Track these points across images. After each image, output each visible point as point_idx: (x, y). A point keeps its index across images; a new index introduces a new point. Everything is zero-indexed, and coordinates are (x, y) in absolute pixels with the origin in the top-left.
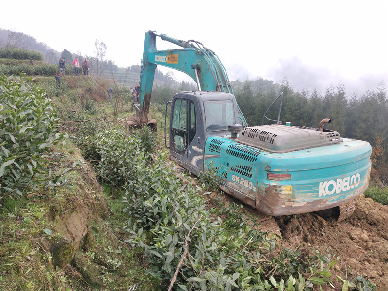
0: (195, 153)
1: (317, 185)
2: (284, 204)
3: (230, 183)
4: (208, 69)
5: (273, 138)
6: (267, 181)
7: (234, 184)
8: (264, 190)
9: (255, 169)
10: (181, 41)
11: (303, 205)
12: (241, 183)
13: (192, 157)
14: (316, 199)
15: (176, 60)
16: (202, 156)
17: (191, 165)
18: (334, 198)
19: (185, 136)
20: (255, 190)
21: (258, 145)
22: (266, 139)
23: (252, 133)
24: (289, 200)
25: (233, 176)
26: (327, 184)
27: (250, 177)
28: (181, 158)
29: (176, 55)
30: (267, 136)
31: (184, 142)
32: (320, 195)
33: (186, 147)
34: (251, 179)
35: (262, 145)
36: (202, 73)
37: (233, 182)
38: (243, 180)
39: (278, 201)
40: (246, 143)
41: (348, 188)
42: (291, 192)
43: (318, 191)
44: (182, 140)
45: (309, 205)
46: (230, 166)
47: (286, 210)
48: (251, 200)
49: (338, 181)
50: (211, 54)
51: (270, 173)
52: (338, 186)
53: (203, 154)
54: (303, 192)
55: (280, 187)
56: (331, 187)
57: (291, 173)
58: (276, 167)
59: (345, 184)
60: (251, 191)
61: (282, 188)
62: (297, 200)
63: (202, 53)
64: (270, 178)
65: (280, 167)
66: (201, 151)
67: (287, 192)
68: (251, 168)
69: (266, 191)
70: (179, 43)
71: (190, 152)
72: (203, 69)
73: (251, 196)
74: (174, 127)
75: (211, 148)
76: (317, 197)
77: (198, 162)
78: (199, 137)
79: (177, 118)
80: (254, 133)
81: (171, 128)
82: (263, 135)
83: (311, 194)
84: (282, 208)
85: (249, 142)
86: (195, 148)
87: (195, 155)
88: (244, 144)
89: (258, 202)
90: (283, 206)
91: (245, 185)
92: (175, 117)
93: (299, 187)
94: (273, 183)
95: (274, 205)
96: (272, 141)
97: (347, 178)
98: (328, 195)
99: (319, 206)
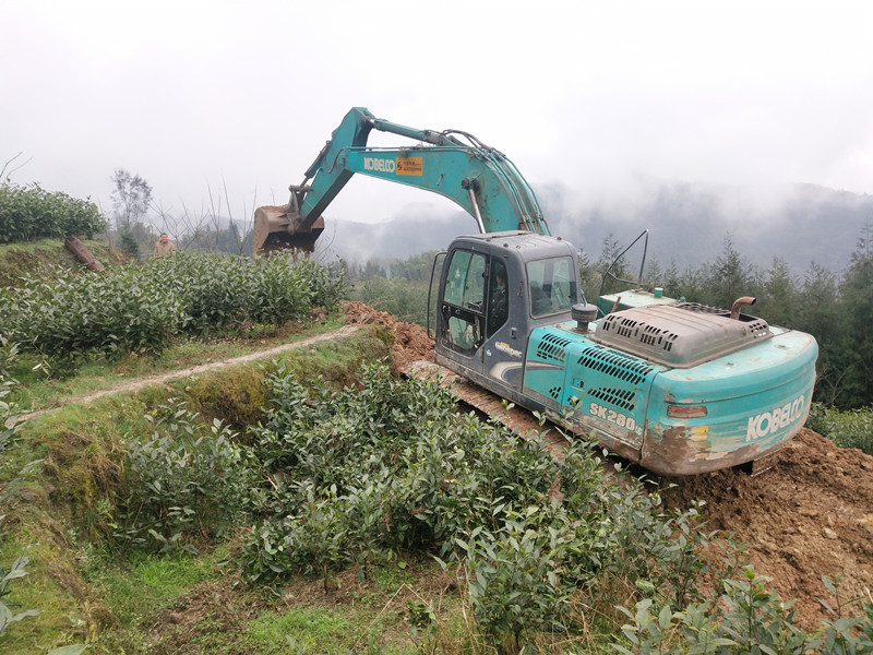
0: (505, 357)
1: (745, 421)
2: (693, 456)
3: (585, 417)
4: (498, 189)
5: (670, 341)
6: (666, 419)
7: (594, 419)
8: (661, 433)
9: (641, 396)
10: (427, 133)
11: (722, 457)
12: (610, 418)
13: (495, 363)
14: (742, 445)
15: (420, 169)
16: (521, 364)
17: (490, 377)
18: (768, 441)
19: (477, 321)
20: (639, 432)
21: (640, 350)
22: (657, 341)
23: (626, 327)
24: (702, 451)
25: (593, 405)
26: (760, 419)
27: (630, 409)
28: (464, 361)
29: (418, 159)
30: (658, 337)
31: (474, 332)
32: (748, 439)
33: (481, 343)
34: (632, 413)
35: (647, 352)
36: (483, 196)
37: (592, 415)
38: (614, 414)
39: (684, 452)
40: (614, 345)
41: (788, 423)
42: (705, 437)
43: (745, 432)
44: (470, 328)
45: (731, 456)
46: (587, 387)
47: (696, 467)
48: (630, 448)
49: (775, 412)
50: (499, 158)
51: (673, 407)
52: (775, 419)
53: (523, 359)
54: (723, 436)
55: (689, 429)
56: (765, 424)
57: (707, 406)
58: (683, 396)
59: (784, 416)
60: (632, 435)
61: (693, 431)
62: (712, 449)
63: (483, 157)
64: (672, 414)
65: (692, 396)
66: (517, 353)
67: (701, 438)
68: (633, 394)
69: (664, 436)
70: (425, 135)
71: (489, 353)
72: (486, 190)
73: (631, 442)
74: (447, 300)
75: (543, 351)
76: (744, 441)
77: (509, 374)
78: (514, 329)
79: (458, 285)
80: (630, 328)
81: (441, 302)
82: (650, 334)
83: (736, 437)
84: (690, 464)
85: (622, 344)
86: (502, 346)
87: (502, 361)
88: (610, 346)
89: (646, 454)
90: (692, 460)
91: (618, 422)
92: (453, 283)
93: (718, 428)
94: (677, 423)
95: (676, 458)
96: (668, 347)
97: (788, 407)
98: (760, 438)
99: (746, 456)
